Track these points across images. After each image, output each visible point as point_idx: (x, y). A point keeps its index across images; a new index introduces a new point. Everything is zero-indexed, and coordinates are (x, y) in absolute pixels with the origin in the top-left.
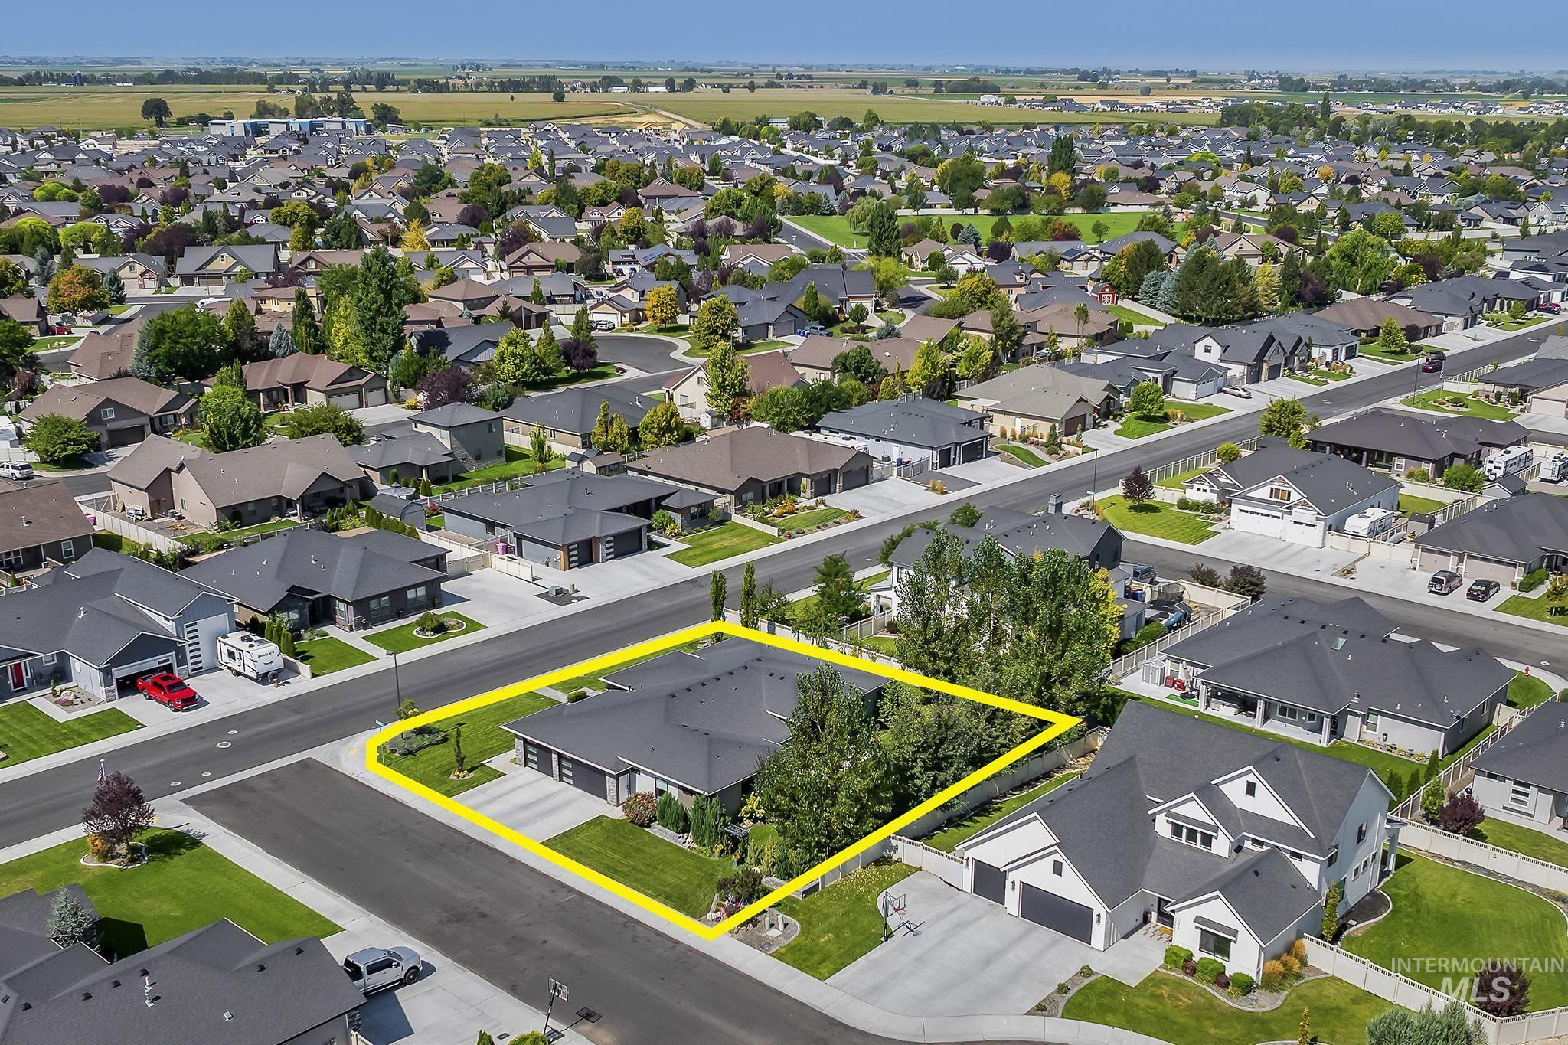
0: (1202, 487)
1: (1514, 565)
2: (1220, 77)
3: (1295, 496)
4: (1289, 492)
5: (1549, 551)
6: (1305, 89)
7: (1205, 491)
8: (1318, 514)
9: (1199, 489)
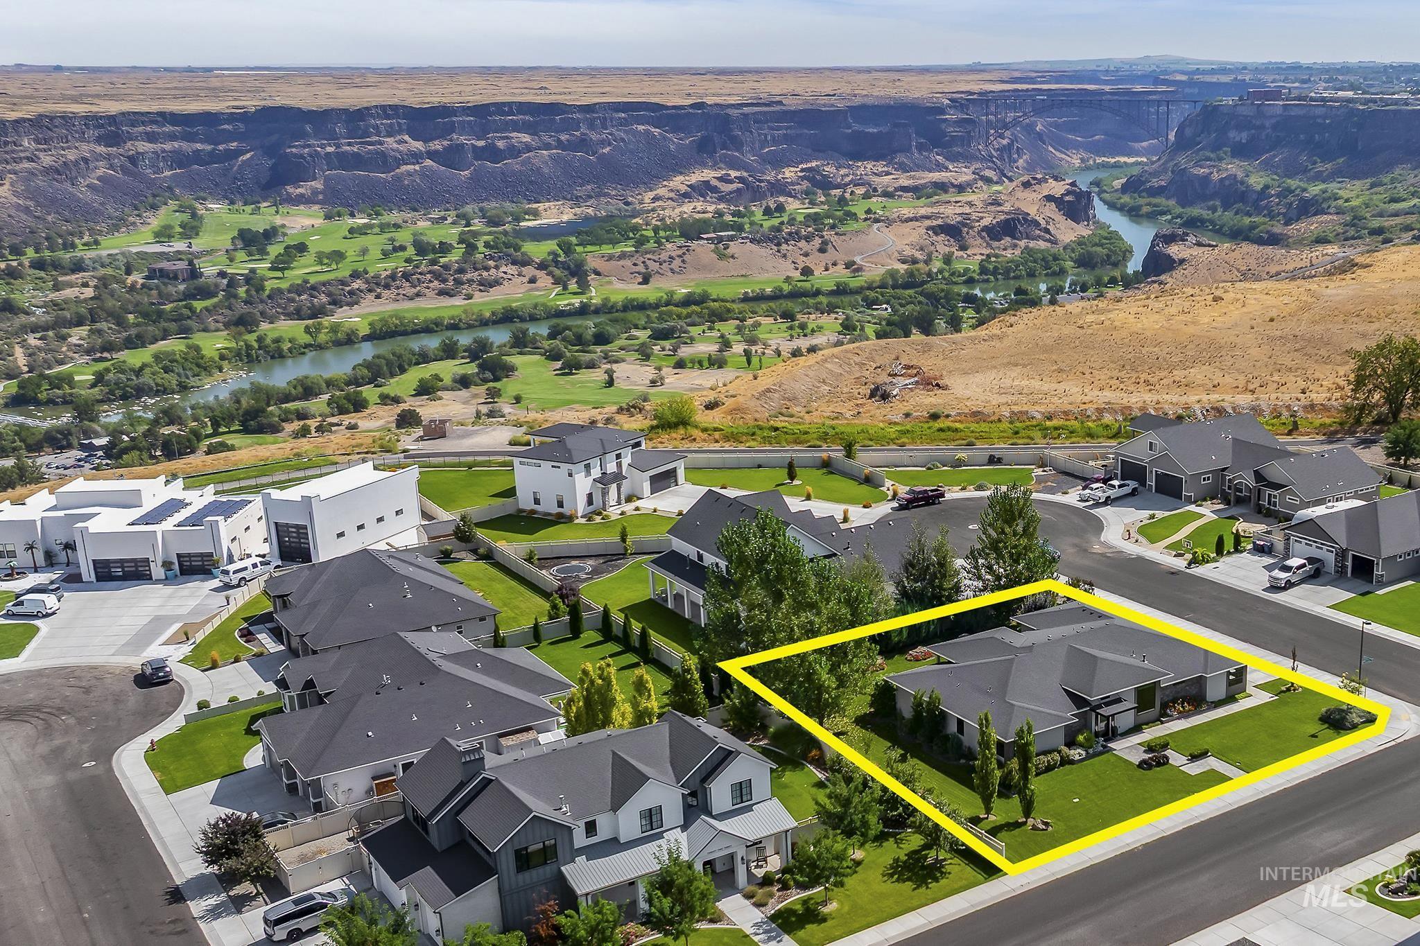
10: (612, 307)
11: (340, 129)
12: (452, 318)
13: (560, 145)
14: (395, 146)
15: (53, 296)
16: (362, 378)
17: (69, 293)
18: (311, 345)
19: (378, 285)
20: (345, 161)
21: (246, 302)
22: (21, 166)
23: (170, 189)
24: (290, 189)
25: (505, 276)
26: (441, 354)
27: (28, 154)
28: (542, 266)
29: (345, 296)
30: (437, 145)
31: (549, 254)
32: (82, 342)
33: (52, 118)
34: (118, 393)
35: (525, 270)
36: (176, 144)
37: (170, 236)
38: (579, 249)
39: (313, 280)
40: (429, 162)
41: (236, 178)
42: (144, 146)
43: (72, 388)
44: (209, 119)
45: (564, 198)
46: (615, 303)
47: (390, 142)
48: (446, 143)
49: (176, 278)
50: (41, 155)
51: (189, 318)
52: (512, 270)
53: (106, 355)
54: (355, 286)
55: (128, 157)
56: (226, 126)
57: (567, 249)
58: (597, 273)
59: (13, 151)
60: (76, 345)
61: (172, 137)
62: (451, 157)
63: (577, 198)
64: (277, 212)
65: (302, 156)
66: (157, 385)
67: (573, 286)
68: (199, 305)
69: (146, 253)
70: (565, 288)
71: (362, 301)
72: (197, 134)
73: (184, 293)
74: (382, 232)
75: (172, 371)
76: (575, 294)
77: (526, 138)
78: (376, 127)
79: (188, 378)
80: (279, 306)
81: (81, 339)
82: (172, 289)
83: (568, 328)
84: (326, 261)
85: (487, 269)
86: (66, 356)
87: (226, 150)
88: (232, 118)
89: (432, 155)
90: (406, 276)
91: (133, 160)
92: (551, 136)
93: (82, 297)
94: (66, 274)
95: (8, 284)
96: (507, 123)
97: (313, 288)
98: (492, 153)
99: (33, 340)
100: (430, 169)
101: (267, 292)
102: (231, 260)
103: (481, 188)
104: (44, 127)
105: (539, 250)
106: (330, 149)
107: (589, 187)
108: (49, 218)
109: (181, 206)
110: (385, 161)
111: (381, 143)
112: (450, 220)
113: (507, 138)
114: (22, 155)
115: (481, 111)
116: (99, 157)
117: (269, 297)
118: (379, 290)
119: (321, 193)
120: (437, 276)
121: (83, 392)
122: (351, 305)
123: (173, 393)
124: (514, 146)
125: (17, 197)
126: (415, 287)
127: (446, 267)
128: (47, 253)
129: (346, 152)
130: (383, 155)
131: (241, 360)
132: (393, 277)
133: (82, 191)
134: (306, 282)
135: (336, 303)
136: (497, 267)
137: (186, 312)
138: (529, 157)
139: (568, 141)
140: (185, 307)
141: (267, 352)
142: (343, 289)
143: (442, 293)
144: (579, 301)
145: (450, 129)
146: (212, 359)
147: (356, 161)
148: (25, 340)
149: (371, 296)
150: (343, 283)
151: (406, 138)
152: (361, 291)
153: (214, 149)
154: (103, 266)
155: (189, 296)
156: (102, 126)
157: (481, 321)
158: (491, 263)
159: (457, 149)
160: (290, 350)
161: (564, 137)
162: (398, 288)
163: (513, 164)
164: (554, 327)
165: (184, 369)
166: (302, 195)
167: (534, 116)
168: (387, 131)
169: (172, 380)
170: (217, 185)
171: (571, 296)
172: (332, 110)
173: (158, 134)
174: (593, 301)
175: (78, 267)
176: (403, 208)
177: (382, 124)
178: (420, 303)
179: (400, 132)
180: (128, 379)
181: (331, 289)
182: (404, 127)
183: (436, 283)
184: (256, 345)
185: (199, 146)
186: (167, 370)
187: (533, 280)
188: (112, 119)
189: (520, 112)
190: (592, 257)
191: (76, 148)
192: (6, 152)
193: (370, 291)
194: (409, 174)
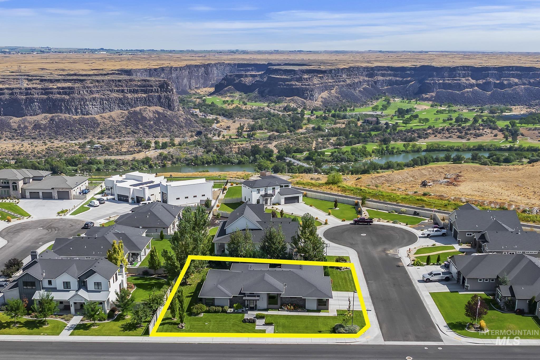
10: (523, 149)
11: (446, 74)
12: (458, 147)
13: (530, 84)
14: (465, 81)
15: (333, 126)
16: (410, 164)
17: (338, 126)
18: (404, 151)
19: (436, 132)
20: (445, 86)
21: (389, 134)
22: (340, 83)
23: (385, 93)
24: (424, 95)
25: (485, 133)
26: (444, 159)
27: (343, 80)
28: (501, 130)
29: (424, 135)
30: (480, 82)
31: (505, 126)
32: (333, 142)
33: (353, 68)
34: (336, 159)
35: (494, 131)
36: (390, 78)
37: (377, 109)
38: (518, 125)
39: (414, 128)
40: (476, 88)
41: (407, 90)
42: (380, 78)
43: (323, 156)
44: (403, 69)
45: (526, 105)
46: (524, 147)
47: (463, 80)
48: (484, 81)
49: (371, 123)
50: (347, 80)
51: (369, 137)
52: (489, 131)
53: (338, 147)
54: (428, 131)
55: (374, 82)
56: (408, 72)
57: (513, 125)
58: (523, 135)
59: (339, 79)
60: (331, 143)
61: (390, 75)
62: (484, 87)
63: (531, 105)
64: (416, 103)
65: (430, 84)
66: (348, 158)
67: (510, 139)
68: (373, 133)
69: (367, 114)
70: (507, 140)
71: (429, 137)
72: (398, 74)
73: (371, 129)
74: (449, 113)
75: (354, 154)
76: (510, 142)
77: (516, 80)
78: (459, 74)
79: (358, 157)
80: (400, 136)
81: (334, 141)
82: (367, 127)
83: (495, 155)
84: (422, 122)
85: (479, 130)
86: (327, 146)
87: (406, 80)
88: (411, 69)
89: (478, 85)
90: (448, 130)
91: (375, 83)
92: (527, 80)
93: (341, 127)
94: (340, 119)
95: (323, 121)
96: (510, 74)
97: (414, 131)
98: (502, 86)
99: (320, 140)
100: (476, 90)
101: (397, 131)
102: (392, 119)
103: (494, 99)
104: (351, 71)
105: (501, 124)
106: (441, 81)
107: (538, 101)
108: (344, 101)
109: (385, 99)
110: (460, 87)
111: (460, 80)
112: (476, 110)
113: (509, 80)
114: (341, 80)
115: (500, 69)
116: (365, 81)
117: (397, 133)
118: (436, 134)
119: (434, 97)
120: (459, 131)
121: (326, 158)
122: (425, 138)
123: (352, 162)
124: (510, 83)
125: (336, 94)
126: (449, 134)
127: (463, 128)
128: (338, 112)
129: (447, 83)
130: (459, 85)
131: (379, 153)
132: (443, 130)
133: (356, 93)
134: (412, 128)
135: (420, 137)
136: (483, 129)
137: (368, 135)
138: (516, 88)
139: (533, 82)
140: (368, 133)
141: (388, 152)
142: (424, 132)
143: (459, 137)
144: (509, 145)
145: (487, 76)
146: (369, 152)
147: (449, 86)
148: (317, 140)
149: (433, 136)
150: (424, 130)
151: (470, 78)
152: (430, 134)
153: (402, 80)
154: (352, 118)
155: (373, 130)
156: (369, 71)
157: (468, 149)
158: (481, 128)
159: (488, 83)
160: (396, 152)
161: (532, 81)
162: (443, 134)
163: (509, 90)
164: (491, 154)
165: (358, 154)
166: (427, 98)
167: (521, 72)
168: (463, 76)
169: (353, 157)
170: (400, 92)
171: (508, 143)
172: (445, 67)
173: (386, 74)
174: (516, 146)
175: (344, 117)
176: (462, 105)
177: (462, 73)
178: (450, 140)
179: (468, 76)
180: (340, 155)
181: (420, 132)
182: (470, 74)
183: (458, 133)
184: (385, 149)
185: (398, 79)
186: (353, 154)
187: (496, 136)
188: (372, 69)
189: (516, 70)
190: (522, 128)
191: (359, 78)
192: (337, 79)
193: (433, 134)
194: (468, 92)
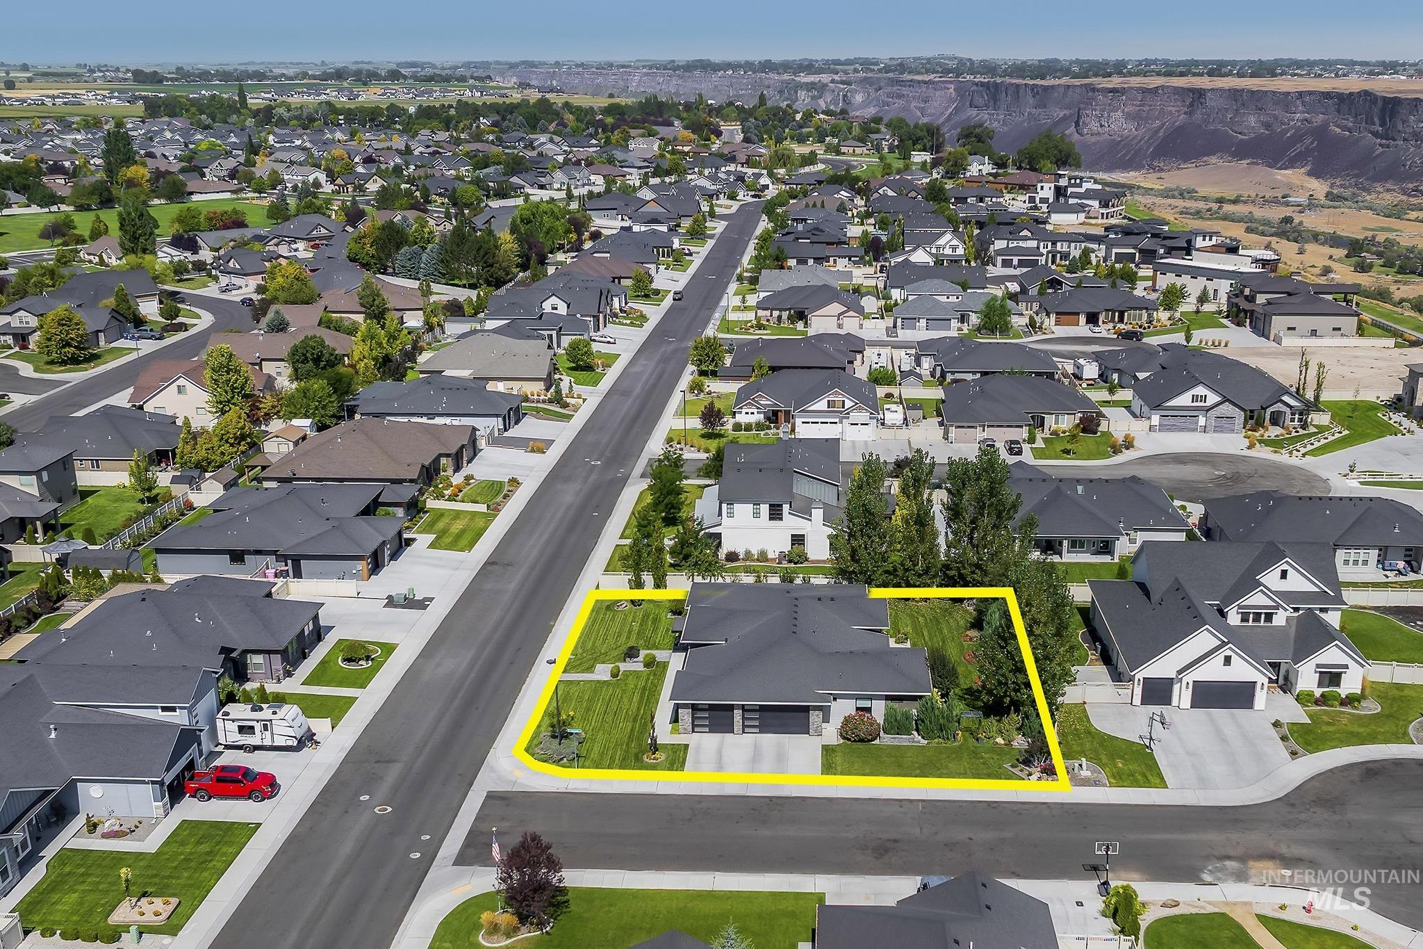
0: (750, 411)
1: (1021, 427)
2: (49, 70)
3: (848, 404)
4: (844, 401)
5: (1031, 413)
6: (160, 81)
7: (753, 413)
8: (871, 414)
9: (747, 413)
